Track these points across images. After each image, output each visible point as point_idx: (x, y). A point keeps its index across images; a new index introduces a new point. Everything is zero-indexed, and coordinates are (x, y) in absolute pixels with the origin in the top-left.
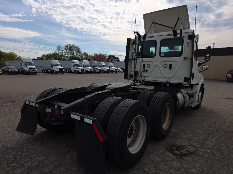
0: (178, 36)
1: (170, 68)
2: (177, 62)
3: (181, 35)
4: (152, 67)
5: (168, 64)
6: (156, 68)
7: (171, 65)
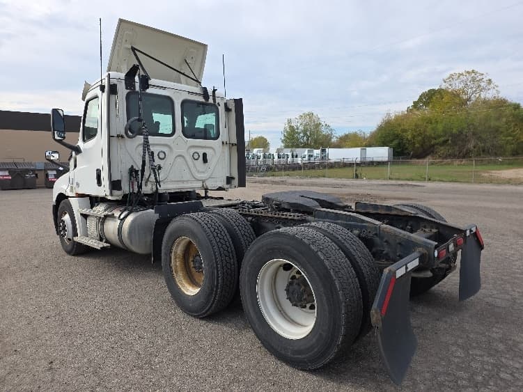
0: (211, 101)
1: (205, 160)
2: (214, 150)
3: (214, 100)
4: (170, 159)
5: (201, 152)
6: (180, 160)
7: (205, 155)
